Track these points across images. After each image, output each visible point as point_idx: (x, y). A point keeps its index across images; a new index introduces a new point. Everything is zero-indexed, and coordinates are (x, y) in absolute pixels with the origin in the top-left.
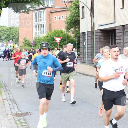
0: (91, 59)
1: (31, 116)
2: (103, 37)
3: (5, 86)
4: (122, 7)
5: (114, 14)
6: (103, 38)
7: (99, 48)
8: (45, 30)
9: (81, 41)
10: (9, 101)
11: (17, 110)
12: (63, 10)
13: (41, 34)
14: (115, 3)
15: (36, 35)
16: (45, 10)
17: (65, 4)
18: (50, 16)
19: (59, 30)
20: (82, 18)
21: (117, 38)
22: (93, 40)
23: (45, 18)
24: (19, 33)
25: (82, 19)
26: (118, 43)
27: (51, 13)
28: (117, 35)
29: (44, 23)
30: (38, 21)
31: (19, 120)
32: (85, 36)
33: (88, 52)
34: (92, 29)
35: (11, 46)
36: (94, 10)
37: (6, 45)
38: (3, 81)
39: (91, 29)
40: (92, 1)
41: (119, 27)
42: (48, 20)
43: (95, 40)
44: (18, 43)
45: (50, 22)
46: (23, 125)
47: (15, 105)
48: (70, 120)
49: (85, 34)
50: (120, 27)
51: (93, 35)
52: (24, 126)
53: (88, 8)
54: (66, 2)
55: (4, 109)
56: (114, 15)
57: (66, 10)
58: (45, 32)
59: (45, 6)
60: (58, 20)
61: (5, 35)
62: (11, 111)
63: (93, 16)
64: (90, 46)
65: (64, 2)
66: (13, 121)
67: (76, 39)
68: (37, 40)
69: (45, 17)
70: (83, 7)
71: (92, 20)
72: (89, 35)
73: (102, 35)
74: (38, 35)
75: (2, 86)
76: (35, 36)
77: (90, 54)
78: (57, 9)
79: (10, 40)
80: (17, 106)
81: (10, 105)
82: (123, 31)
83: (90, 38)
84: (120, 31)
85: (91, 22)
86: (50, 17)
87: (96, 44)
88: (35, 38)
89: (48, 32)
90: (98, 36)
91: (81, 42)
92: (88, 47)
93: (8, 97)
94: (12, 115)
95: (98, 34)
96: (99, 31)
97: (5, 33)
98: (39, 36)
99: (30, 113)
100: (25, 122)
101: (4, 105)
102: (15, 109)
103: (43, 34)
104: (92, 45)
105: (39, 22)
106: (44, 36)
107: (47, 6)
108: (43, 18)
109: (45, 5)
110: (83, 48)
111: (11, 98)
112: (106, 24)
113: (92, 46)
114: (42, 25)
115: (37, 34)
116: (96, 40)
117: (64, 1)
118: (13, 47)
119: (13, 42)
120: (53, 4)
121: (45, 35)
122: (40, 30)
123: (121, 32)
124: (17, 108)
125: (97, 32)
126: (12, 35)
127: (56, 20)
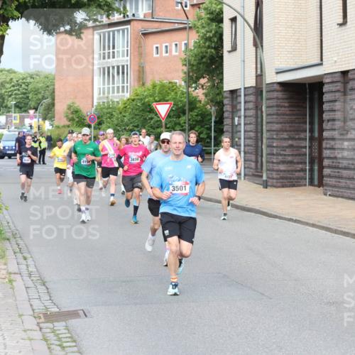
0: (253, 165)
1: (86, 319)
2: (286, 105)
3: (14, 236)
4: (341, 21)
5: (319, 41)
6: (288, 107)
7: (277, 134)
8: (127, 83)
9: (226, 115)
10: (26, 278)
11: (48, 303)
12: (177, 26)
13: (116, 94)
14: (323, 10)
15: (102, 95)
16: (129, 26)
17: (184, 11)
18: (140, 43)
19: (165, 81)
20: (230, 49)
21: (326, 107)
22: (259, 112)
23: (127, 50)
24: (54, 89)
25: (229, 52)
26: (328, 121)
27: (144, 34)
28: (326, 97)
29: (125, 64)
30: (106, 57)
31: (53, 331)
32: (238, 101)
33: (245, 146)
34: (259, 81)
35: (31, 126)
36: (264, 27)
37: (18, 122)
38: (8, 223)
39: (254, 80)
40: (259, 4)
41: (332, 77)
42: (136, 53)
43: (266, 111)
44: (52, 119)
45: (142, 61)
46: (65, 344)
47: (42, 289)
48: (195, 334)
49: (238, 94)
50: (335, 77)
51: (259, 97)
52: (67, 347)
53: (247, 23)
54: (186, 6)
55: (11, 301)
56: (319, 43)
57: (185, 28)
58: (127, 87)
59: (128, 16)
60: (164, 54)
61: (16, 94)
62: (31, 305)
63: (260, 46)
64: (252, 127)
65: (180, 5)
66: (38, 335)
67: (212, 110)
68: (105, 111)
69: (127, 47)
70: (234, 20)
71: (259, 56)
72: (248, 98)
73: (287, 99)
74: (106, 95)
75: (8, 237)
76: (99, 98)
77: (251, 149)
78: (162, 24)
79: (31, 109)
80: (48, 292)
81: (29, 290)
82: (345, 88)
83: (251, 105)
84: (337, 86)
85: (255, 61)
86: (140, 47)
87: (267, 123)
88: (99, 103)
89: (136, 87)
90: (275, 100)
91: (227, 118)
92: (245, 131)
93: (23, 267)
94: (35, 317)
95: (275, 94)
96: (277, 87)
97: (15, 90)
98: (110, 98)
99: (84, 312)
100: (69, 337)
101: (13, 288)
102: (42, 299)
103: (121, 94)
104: (257, 125)
105: (111, 59)
106: (125, 99)
107: (134, 15)
108: (121, 49)
109: (128, 14)
110: (232, 132)
111: (30, 269)
112: (296, 66)
113: (257, 127)
114: (118, 67)
115: (104, 93)
116: (268, 112)
117: (181, 3)
118: (39, 127)
119: (37, 114)
120: (151, 11)
121: (127, 95)
122: (113, 83)
123: (338, 91)
124: (49, 298)
125: (272, 88)
126: (36, 94)
127: (158, 56)
